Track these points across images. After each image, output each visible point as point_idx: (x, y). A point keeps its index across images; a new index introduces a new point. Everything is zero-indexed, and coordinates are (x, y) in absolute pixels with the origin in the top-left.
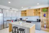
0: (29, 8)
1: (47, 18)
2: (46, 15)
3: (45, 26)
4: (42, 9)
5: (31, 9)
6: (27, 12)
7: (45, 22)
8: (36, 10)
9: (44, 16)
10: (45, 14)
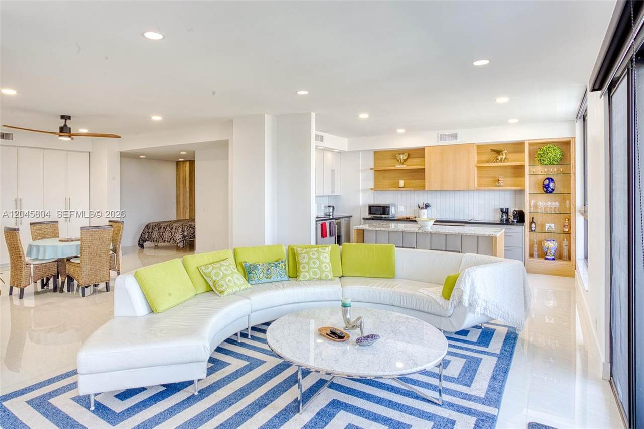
0: (443, 137)
1: (563, 201)
2: (557, 185)
3: (552, 246)
4: (530, 145)
5: (460, 141)
6: (430, 164)
7: (550, 226)
8: (498, 152)
9: (547, 189)
10: (551, 180)
